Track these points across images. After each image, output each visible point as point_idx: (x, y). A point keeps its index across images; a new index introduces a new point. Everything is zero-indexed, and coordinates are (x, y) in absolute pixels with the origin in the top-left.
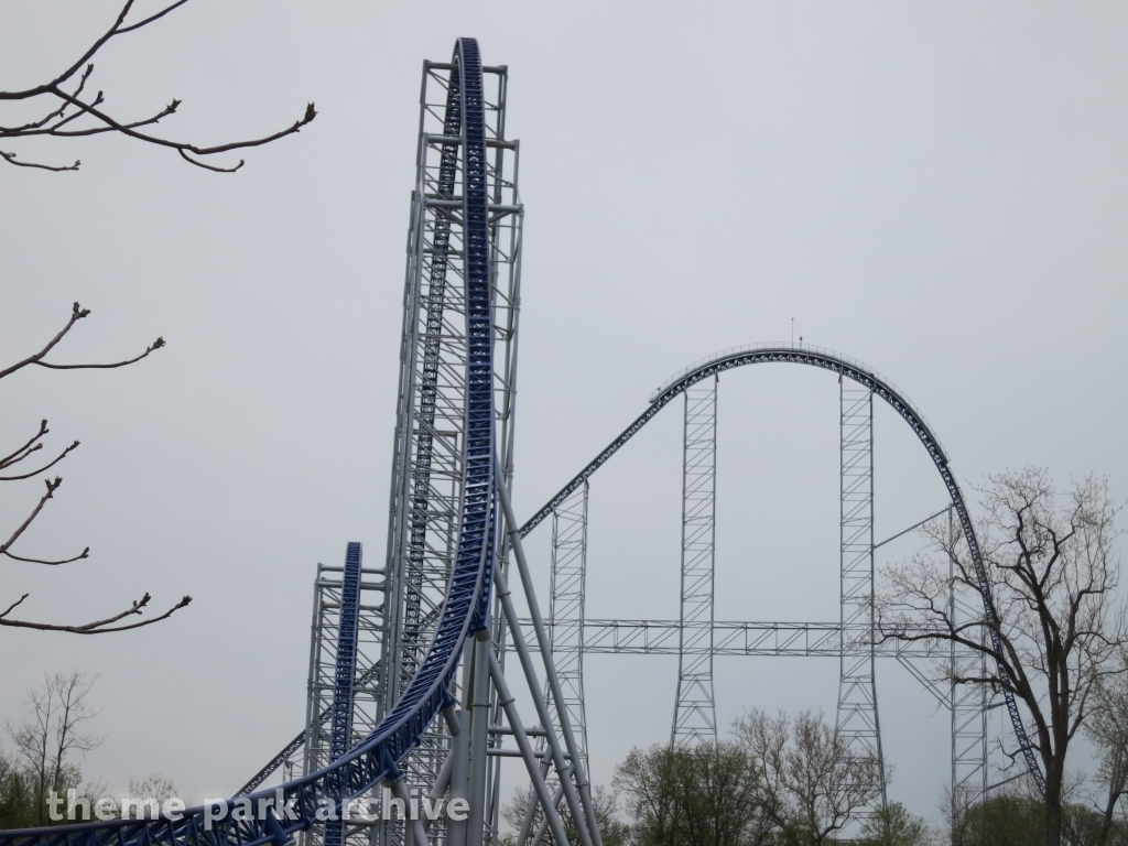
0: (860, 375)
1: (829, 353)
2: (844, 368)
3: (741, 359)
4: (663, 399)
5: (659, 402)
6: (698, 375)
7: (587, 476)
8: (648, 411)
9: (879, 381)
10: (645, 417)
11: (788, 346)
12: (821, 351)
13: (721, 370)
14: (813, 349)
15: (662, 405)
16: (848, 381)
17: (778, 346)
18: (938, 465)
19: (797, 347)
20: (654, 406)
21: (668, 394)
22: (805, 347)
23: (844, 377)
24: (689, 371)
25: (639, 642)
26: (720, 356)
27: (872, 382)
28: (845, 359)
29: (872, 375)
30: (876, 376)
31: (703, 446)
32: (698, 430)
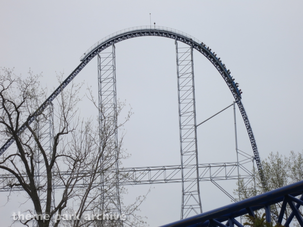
0: (186, 40)
1: (169, 30)
2: (178, 37)
3: (126, 36)
4: (87, 59)
5: (86, 60)
6: (104, 45)
7: (52, 100)
8: (80, 65)
9: (195, 42)
10: (79, 69)
11: (149, 28)
12: (165, 29)
13: (116, 42)
14: (161, 28)
15: (87, 62)
16: (180, 44)
17: (144, 28)
18: (227, 82)
19: (153, 28)
20: (83, 63)
21: (90, 56)
22: (157, 28)
23: (178, 41)
24: (99, 44)
26: (115, 35)
27: (191, 43)
28: (177, 32)
29: (191, 39)
30: (193, 39)
31: (108, 81)
32: (107, 74)
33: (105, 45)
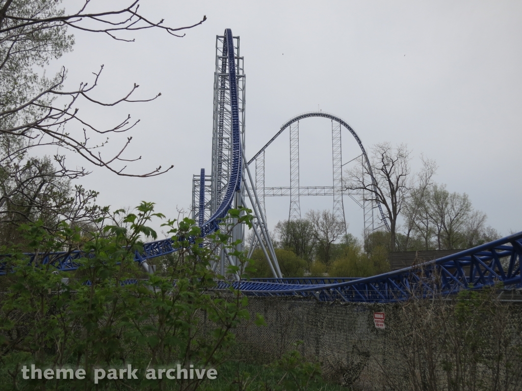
0: (337, 120)
2: (333, 118)
3: (305, 116)
5: (283, 128)
7: (264, 149)
9: (342, 121)
10: (279, 133)
12: (327, 113)
13: (299, 119)
14: (324, 113)
16: (334, 121)
17: (315, 112)
18: (358, 143)
19: (320, 112)
21: (285, 126)
24: (291, 120)
25: (280, 193)
26: (299, 115)
27: (340, 121)
28: (333, 115)
29: (340, 119)
31: (295, 140)
32: (294, 136)
33: (294, 120)
